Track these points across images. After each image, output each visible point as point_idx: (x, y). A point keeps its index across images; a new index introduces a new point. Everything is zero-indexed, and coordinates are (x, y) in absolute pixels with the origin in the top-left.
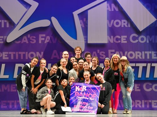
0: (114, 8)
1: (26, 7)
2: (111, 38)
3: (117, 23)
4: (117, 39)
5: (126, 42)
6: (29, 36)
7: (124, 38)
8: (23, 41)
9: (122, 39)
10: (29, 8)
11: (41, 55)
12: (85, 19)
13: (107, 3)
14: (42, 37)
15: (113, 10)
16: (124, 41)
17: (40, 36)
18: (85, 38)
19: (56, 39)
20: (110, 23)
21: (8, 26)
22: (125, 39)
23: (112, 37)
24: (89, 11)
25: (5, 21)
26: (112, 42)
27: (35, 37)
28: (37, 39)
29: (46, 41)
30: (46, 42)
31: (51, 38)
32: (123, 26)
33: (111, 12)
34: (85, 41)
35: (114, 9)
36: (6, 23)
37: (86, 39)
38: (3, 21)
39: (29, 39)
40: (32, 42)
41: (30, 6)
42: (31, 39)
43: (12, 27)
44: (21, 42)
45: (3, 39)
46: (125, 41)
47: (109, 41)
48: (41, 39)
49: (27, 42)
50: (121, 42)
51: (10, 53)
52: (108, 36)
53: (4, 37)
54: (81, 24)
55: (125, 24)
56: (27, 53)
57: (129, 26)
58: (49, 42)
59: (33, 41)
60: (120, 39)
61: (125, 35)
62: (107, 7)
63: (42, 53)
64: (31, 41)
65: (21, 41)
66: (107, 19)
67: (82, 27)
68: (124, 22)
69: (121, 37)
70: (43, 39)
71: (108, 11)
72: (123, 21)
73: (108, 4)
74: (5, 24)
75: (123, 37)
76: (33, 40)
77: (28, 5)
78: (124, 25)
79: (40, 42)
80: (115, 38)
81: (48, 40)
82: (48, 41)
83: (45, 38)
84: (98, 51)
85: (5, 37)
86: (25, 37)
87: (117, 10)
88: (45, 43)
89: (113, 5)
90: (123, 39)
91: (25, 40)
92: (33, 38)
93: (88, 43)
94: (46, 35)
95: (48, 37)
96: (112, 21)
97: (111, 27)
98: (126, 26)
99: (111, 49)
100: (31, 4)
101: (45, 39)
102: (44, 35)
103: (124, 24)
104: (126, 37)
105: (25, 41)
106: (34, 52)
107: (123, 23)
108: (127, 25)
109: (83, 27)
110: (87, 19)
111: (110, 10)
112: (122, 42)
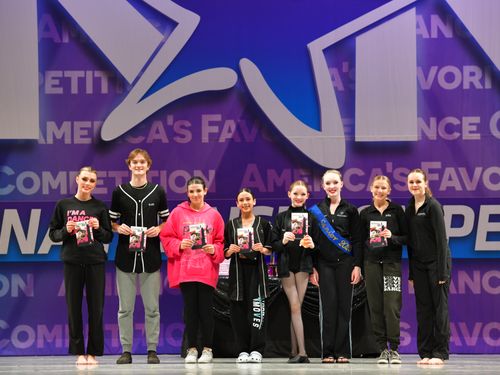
0: (438, 28)
1: (162, 29)
2: (429, 125)
3: (450, 78)
4: (449, 129)
5: (477, 136)
6: (170, 120)
7: (471, 124)
8: (153, 136)
9: (466, 128)
10: (172, 31)
11: (208, 179)
12: (345, 66)
13: (417, 13)
14: (211, 124)
15: (434, 35)
16: (471, 132)
17: (206, 118)
18: (345, 126)
19: (255, 130)
20: (426, 77)
21: (105, 89)
22: (474, 128)
23: (433, 120)
24: (359, 40)
25: (98, 74)
26: (432, 136)
27: (188, 124)
28: (196, 130)
29: (225, 136)
30: (222, 139)
31: (238, 127)
32: (466, 86)
33: (430, 41)
34: (345, 133)
35: (439, 31)
36: (100, 79)
37: (350, 129)
38: (89, 74)
39: (170, 131)
40: (178, 140)
41: (174, 24)
42: (176, 128)
43: (118, 92)
44: (146, 140)
45: (90, 130)
46: (475, 135)
47: (423, 134)
48: (207, 130)
49: (165, 140)
50: (461, 136)
51: (112, 174)
52: (421, 119)
53: (92, 125)
54: (333, 79)
55: (476, 80)
56: (164, 173)
57: (488, 85)
58: (232, 139)
59: (183, 136)
60: (459, 128)
61: (476, 116)
62: (418, 26)
63: (212, 173)
64: (176, 135)
65: (147, 135)
66: (418, 65)
67: (336, 88)
68: (472, 74)
69: (461, 121)
70: (215, 129)
71: (419, 37)
72: (468, 69)
73: (421, 17)
74: (97, 82)
75: (467, 120)
76: (183, 132)
77: (166, 24)
78: (472, 84)
79: (205, 139)
80: (443, 124)
81: (230, 131)
82: (230, 136)
83: (221, 125)
84: (389, 166)
85: (97, 124)
86: (158, 125)
87: (448, 33)
88: (221, 141)
89: (436, 20)
90: (469, 128)
91: (157, 132)
92: (183, 127)
93: (357, 140)
94: (222, 118)
95: (231, 124)
96: (433, 70)
97: (428, 87)
98: (478, 86)
99: (431, 159)
100: (176, 20)
101: (221, 129)
102: (218, 118)
103: (472, 79)
104: (477, 120)
105: (157, 137)
106: (187, 170)
107: (469, 77)
108: (482, 81)
109: (341, 92)
110: (352, 65)
111: (426, 35)
112: (467, 136)
